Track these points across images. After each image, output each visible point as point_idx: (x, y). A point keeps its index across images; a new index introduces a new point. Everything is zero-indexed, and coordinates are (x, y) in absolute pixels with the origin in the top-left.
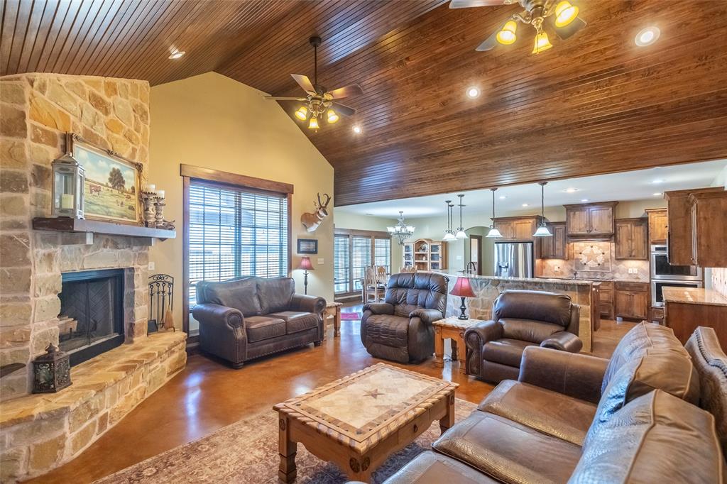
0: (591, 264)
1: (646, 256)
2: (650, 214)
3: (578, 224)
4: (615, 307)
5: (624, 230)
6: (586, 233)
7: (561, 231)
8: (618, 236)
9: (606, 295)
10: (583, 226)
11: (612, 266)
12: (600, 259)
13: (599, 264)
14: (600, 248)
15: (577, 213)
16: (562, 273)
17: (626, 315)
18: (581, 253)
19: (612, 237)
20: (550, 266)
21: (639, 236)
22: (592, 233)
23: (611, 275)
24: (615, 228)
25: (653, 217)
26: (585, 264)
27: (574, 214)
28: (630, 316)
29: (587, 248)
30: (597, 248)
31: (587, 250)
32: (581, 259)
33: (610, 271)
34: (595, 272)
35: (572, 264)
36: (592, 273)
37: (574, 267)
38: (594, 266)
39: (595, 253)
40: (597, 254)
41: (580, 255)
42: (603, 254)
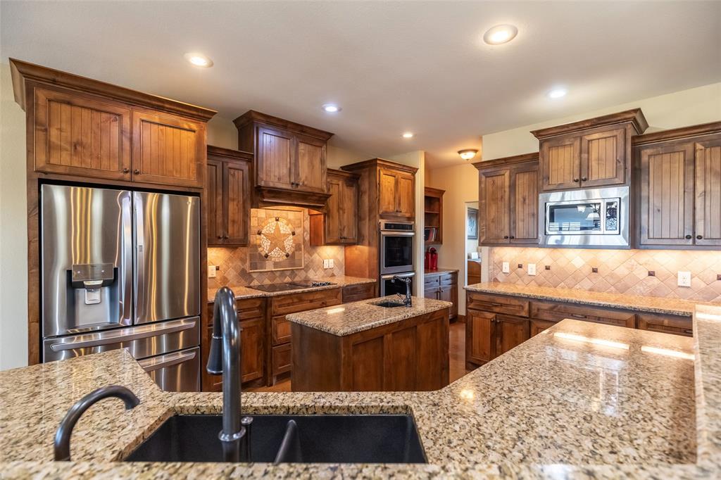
0: (277, 255)
1: (357, 238)
7: (241, 176)
11: (305, 257)
12: (289, 244)
13: (287, 255)
14: (289, 222)
16: (224, 281)
18: (259, 233)
23: (303, 275)
26: (267, 256)
29: (270, 220)
30: (285, 221)
31: (269, 228)
32: (260, 246)
33: (303, 267)
34: (282, 271)
35: (243, 256)
36: (278, 274)
37: (248, 264)
38: (281, 259)
39: (282, 232)
40: (285, 235)
41: (258, 236)
42: (293, 234)
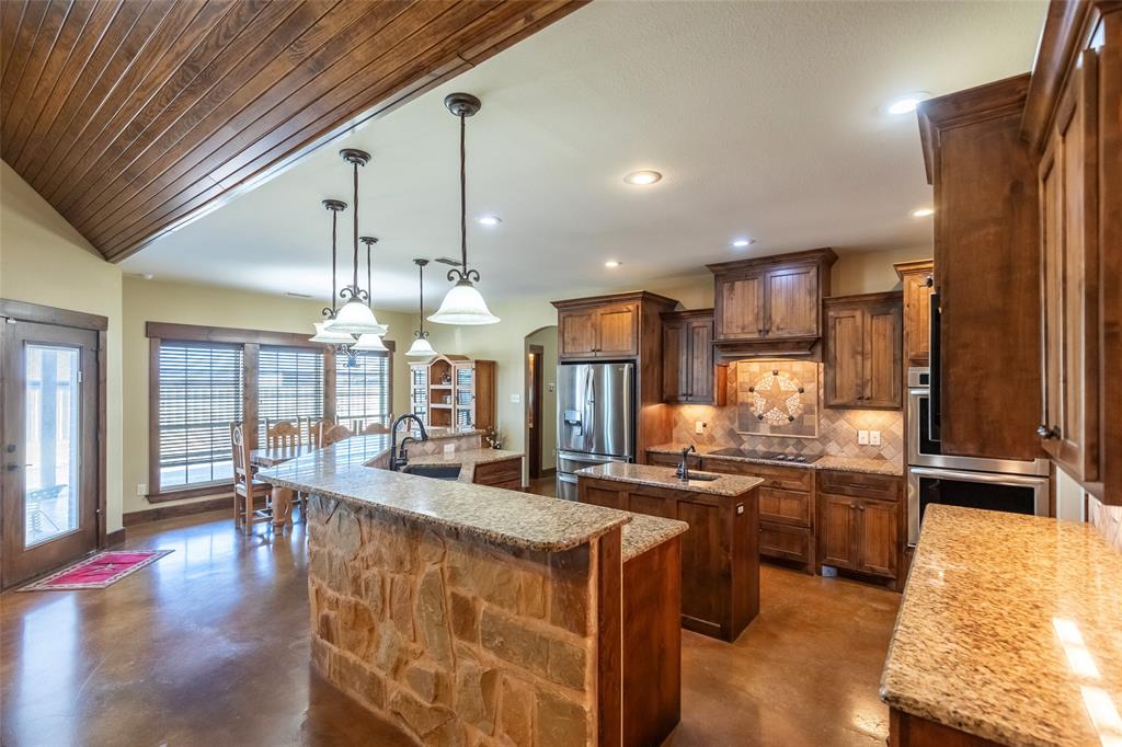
0: (775, 417)
1: (898, 399)
2: (906, 278)
3: (739, 315)
4: (818, 538)
5: (847, 326)
6: (756, 336)
7: (704, 333)
8: (831, 343)
9: (795, 504)
10: (750, 318)
11: (820, 422)
12: (794, 404)
13: (791, 419)
14: (794, 375)
15: (738, 284)
16: (712, 439)
17: (843, 562)
18: (751, 390)
19: (815, 345)
20: (686, 422)
21: (882, 344)
22: (771, 335)
23: (816, 448)
24: (824, 321)
25: (914, 285)
26: (761, 417)
27: (732, 289)
28: (853, 567)
29: (765, 375)
30: (787, 375)
31: (765, 382)
32: (752, 405)
33: (816, 436)
34: (784, 437)
35: (732, 415)
36: (776, 441)
37: (736, 424)
38: (781, 423)
39: (783, 389)
40: (787, 392)
41: (750, 393)
42: (802, 391)
